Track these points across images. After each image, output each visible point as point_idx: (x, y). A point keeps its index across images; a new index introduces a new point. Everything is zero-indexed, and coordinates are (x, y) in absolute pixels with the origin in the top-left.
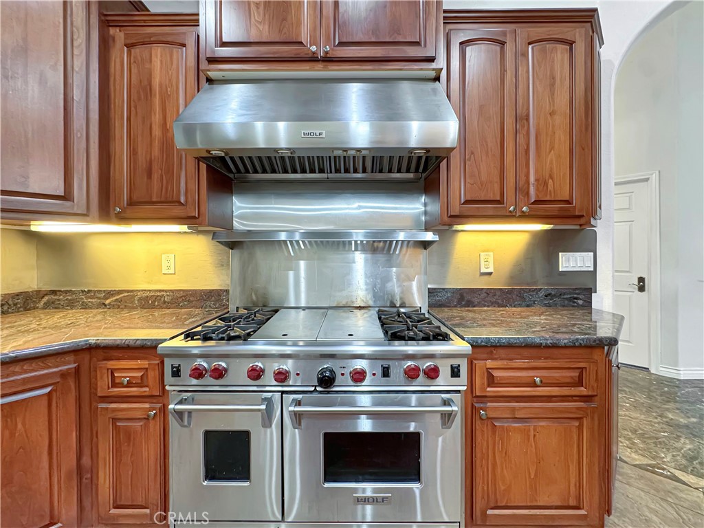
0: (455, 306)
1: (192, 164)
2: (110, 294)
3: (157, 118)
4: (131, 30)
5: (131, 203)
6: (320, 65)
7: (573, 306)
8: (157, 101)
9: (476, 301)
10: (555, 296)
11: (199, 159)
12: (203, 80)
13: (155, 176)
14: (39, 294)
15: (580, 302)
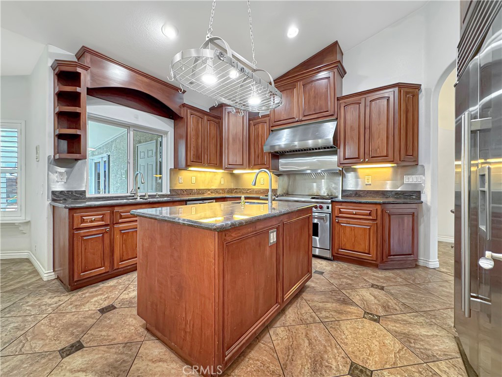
0: (353, 197)
1: (268, 154)
2: (248, 189)
3: (260, 143)
4: (255, 121)
5: (254, 165)
6: (300, 122)
7: (410, 199)
8: (260, 138)
9: (363, 195)
10: (400, 194)
11: (269, 153)
12: (270, 131)
13: (260, 158)
14: (234, 189)
15: (414, 197)
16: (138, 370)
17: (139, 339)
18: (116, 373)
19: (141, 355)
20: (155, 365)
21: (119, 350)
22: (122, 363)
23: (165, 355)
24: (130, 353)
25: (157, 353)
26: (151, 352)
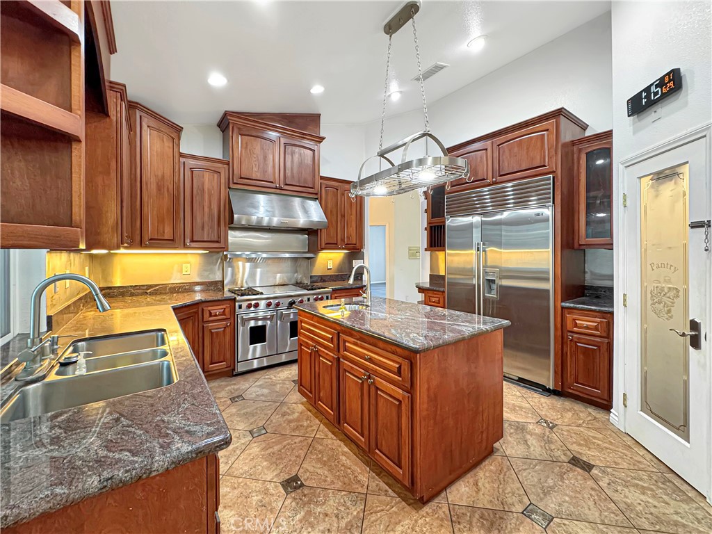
0: (319, 282)
5: (193, 241)
6: (279, 190)
9: (326, 279)
16: (491, 501)
17: (445, 509)
18: (498, 521)
19: (471, 503)
20: (483, 488)
21: (465, 527)
22: (483, 519)
23: (468, 482)
24: (468, 514)
25: (467, 489)
26: (465, 493)
